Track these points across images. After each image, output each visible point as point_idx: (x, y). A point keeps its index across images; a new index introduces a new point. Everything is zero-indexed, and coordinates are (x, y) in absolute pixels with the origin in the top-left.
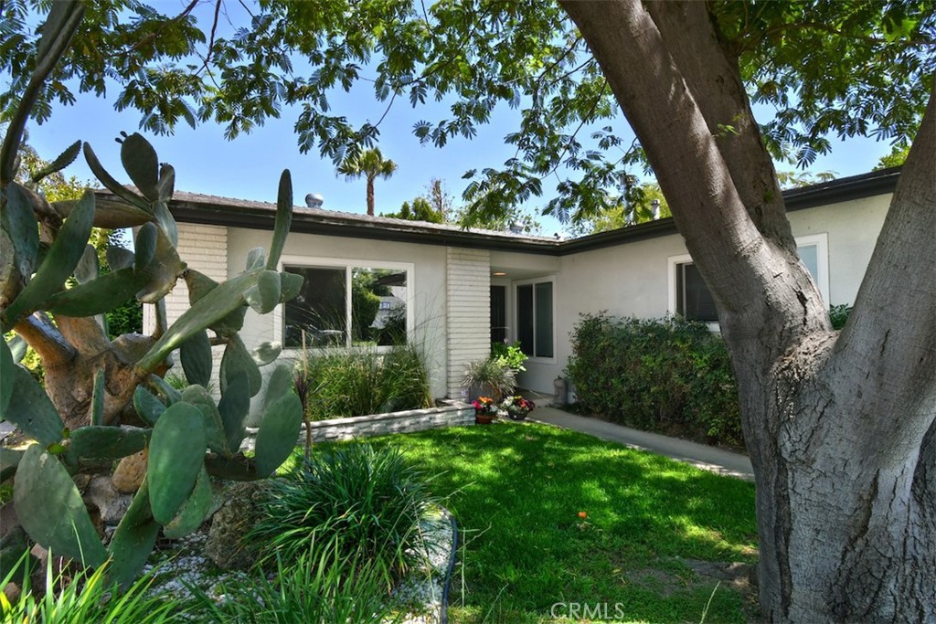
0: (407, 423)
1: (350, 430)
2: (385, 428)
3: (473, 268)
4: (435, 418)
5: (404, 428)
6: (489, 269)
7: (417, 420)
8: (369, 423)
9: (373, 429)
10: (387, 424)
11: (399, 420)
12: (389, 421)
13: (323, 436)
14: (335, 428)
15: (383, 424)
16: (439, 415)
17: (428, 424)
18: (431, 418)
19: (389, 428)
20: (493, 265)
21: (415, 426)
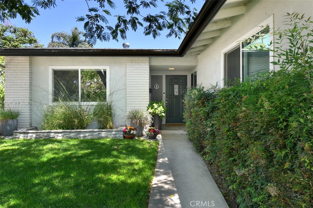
0: (87, 134)
1: (60, 135)
2: (76, 136)
3: (139, 66)
4: (101, 134)
5: (85, 137)
6: (148, 66)
7: (92, 134)
8: (69, 133)
9: (71, 136)
10: (77, 134)
11: (83, 133)
12: (79, 133)
13: (48, 136)
14: (54, 134)
15: (75, 134)
16: (103, 133)
17: (97, 136)
18: (99, 134)
19: (78, 136)
20: (150, 65)
21: (91, 136)
